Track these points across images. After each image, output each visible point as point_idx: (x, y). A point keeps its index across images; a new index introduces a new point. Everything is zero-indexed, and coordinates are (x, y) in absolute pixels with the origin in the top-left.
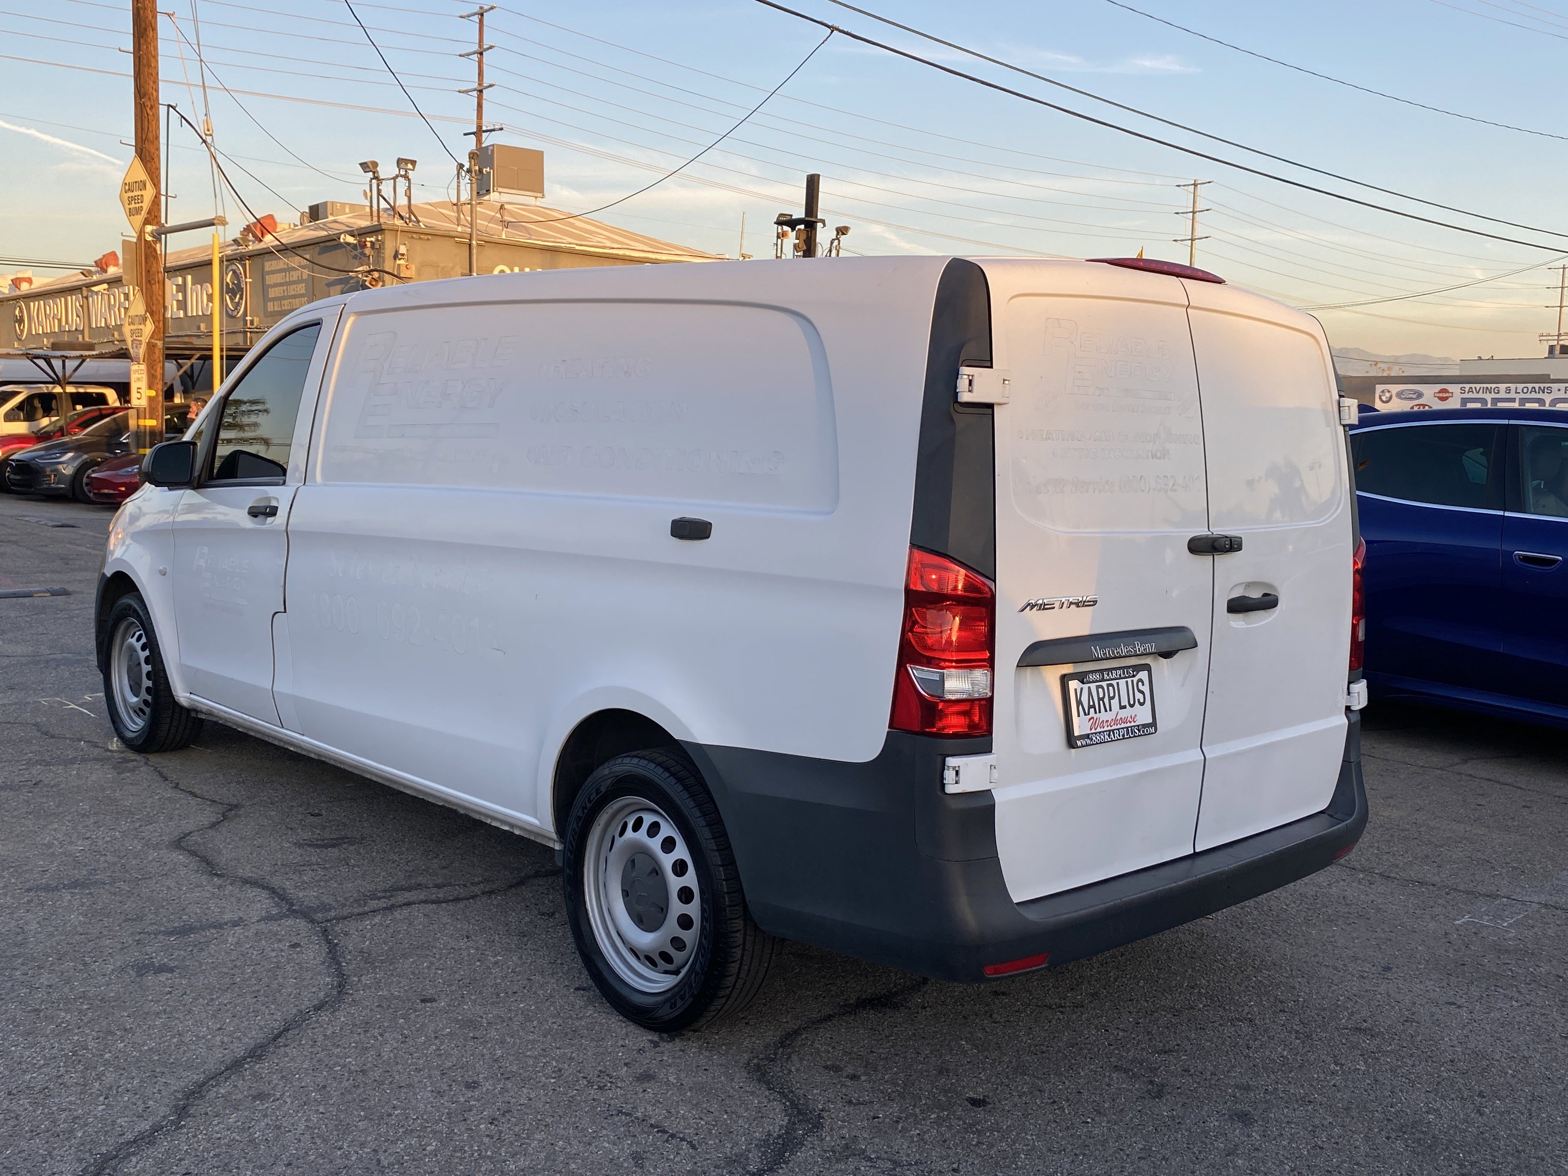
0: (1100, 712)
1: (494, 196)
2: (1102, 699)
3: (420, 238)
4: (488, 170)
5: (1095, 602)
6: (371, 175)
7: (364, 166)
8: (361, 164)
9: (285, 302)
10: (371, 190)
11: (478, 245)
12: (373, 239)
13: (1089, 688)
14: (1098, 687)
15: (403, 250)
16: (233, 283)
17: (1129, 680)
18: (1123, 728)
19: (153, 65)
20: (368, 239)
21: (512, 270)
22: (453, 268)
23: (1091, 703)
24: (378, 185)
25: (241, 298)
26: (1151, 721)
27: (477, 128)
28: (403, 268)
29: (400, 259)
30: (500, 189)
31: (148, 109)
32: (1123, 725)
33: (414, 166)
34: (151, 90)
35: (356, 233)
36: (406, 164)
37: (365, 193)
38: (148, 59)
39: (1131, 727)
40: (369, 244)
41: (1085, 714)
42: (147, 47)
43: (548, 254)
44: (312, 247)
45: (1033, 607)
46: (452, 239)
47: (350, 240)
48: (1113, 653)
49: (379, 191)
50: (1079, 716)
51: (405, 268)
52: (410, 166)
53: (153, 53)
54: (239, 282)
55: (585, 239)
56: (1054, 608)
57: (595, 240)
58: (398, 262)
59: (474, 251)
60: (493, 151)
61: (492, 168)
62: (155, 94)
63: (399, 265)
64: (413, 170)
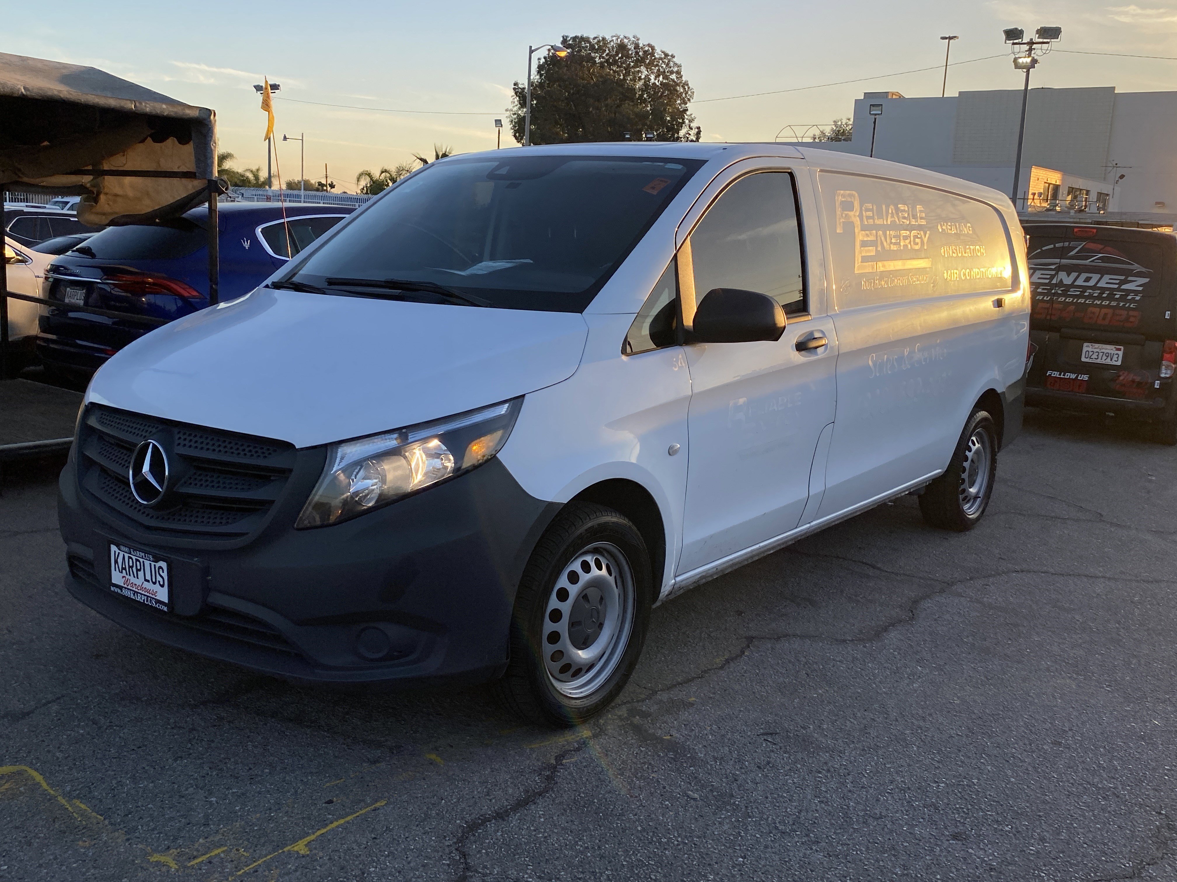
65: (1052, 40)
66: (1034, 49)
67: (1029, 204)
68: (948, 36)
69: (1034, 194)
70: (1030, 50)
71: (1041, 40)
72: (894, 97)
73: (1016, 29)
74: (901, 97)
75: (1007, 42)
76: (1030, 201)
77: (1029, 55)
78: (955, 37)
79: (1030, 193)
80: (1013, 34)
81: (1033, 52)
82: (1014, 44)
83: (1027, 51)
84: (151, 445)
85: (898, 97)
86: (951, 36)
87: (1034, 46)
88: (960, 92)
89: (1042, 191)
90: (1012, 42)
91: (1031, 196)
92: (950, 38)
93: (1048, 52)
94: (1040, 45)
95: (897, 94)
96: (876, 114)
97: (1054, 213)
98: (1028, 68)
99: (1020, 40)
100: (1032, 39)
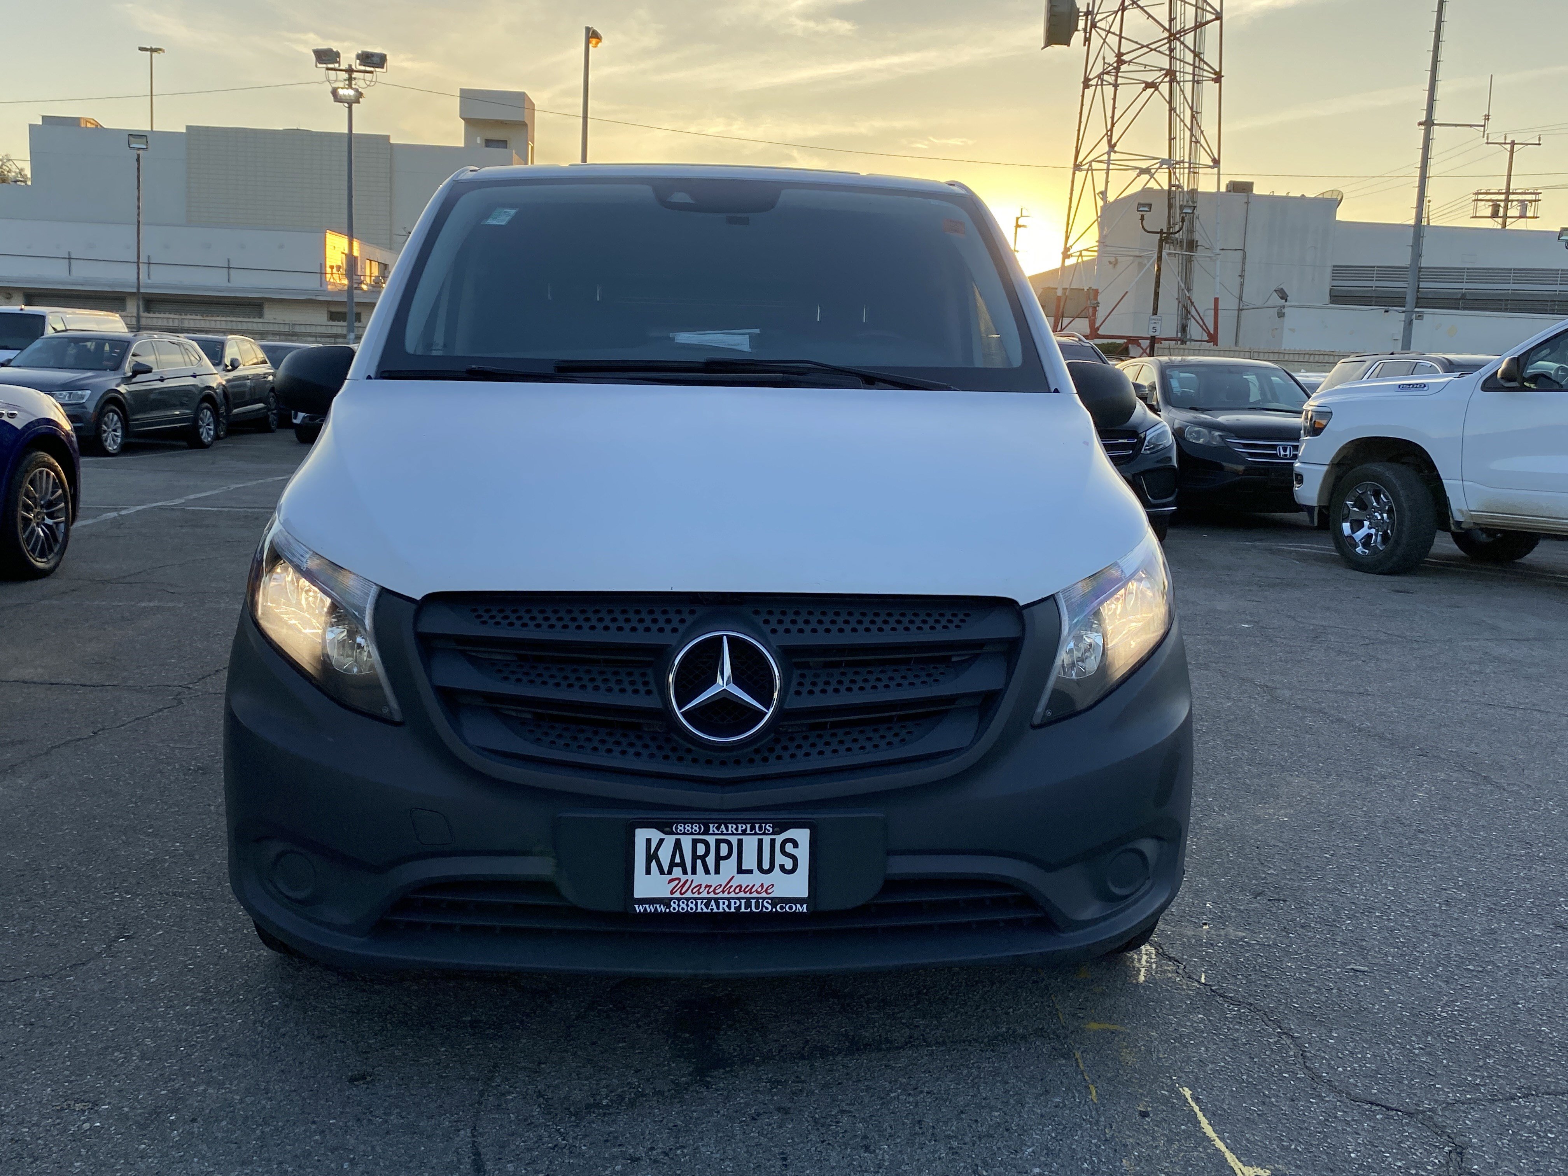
65: (377, 69)
66: (355, 79)
67: (328, 280)
68: (149, 47)
69: (332, 267)
70: (350, 79)
71: (363, 68)
72: (89, 125)
73: (331, 50)
74: (97, 125)
75: (319, 65)
76: (328, 276)
77: (350, 86)
78: (160, 49)
79: (328, 266)
80: (326, 57)
81: (353, 82)
82: (328, 69)
83: (345, 80)
84: (725, 637)
85: (94, 126)
86: (154, 47)
87: (355, 75)
88: (188, 127)
89: (340, 264)
90: (325, 66)
91: (329, 270)
92: (152, 50)
93: (372, 84)
94: (362, 74)
95: (92, 121)
96: (139, 149)
97: (359, 292)
98: (350, 103)
99: (337, 65)
100: (350, 66)
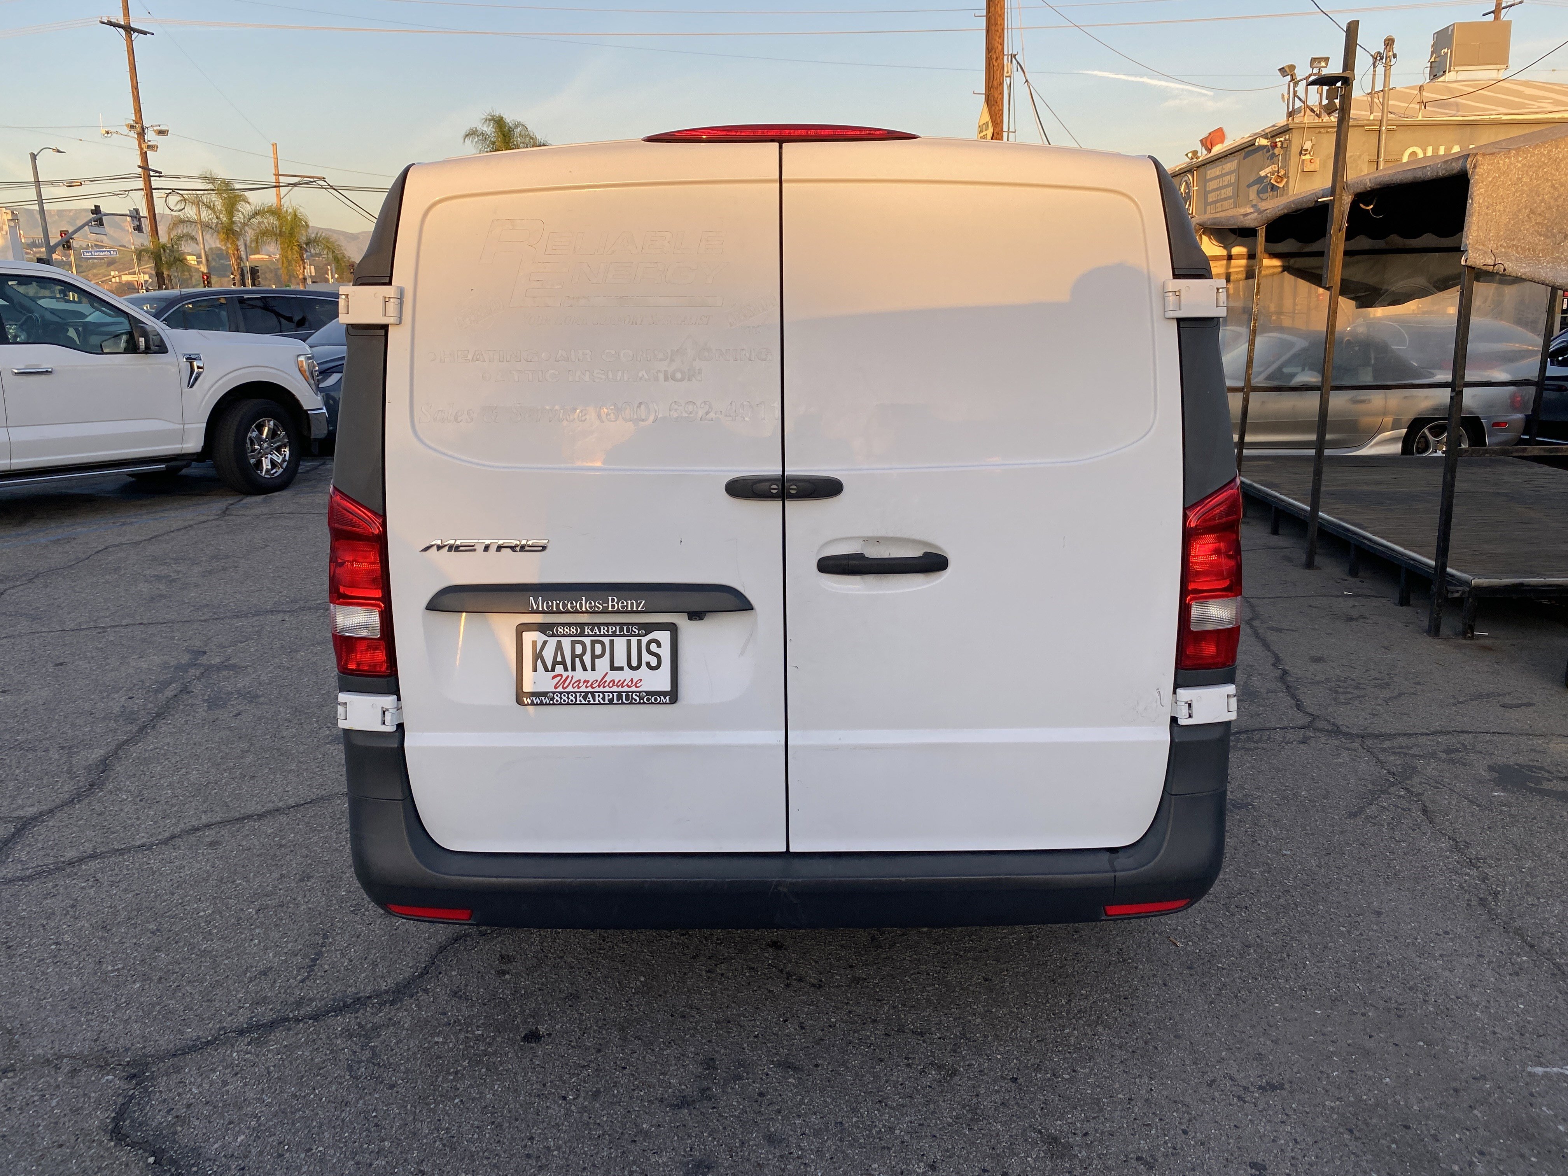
0: (574, 669)
1: (1450, 76)
2: (581, 657)
3: (1327, 132)
4: (1446, 50)
5: (544, 548)
6: (1289, 78)
7: (1282, 70)
8: (1280, 70)
9: (1218, 205)
10: (1289, 93)
11: (1388, 130)
12: (1282, 139)
13: (559, 642)
14: (573, 643)
15: (1308, 145)
16: (1185, 192)
17: (634, 640)
18: (612, 692)
19: (999, 23)
20: (1278, 140)
21: (1425, 152)
22: (1360, 156)
23: (559, 659)
24: (1295, 87)
25: (1190, 205)
26: (668, 688)
27: (1496, 6)
28: (1307, 163)
29: (1305, 154)
30: (1457, 68)
31: (994, 61)
32: (615, 689)
33: (1327, 64)
34: (996, 44)
35: (1269, 136)
36: (1319, 62)
37: (1283, 96)
38: (995, 18)
39: (627, 692)
40: (1279, 144)
41: (546, 670)
42: (995, 8)
43: (1468, 128)
44: (1238, 153)
45: (439, 548)
46: (1361, 128)
47: (1264, 142)
48: (565, 606)
49: (1295, 92)
50: (535, 670)
51: (1309, 163)
52: (1323, 64)
53: (999, 13)
54: (1189, 191)
55: (1523, 105)
56: (474, 550)
57: (1535, 106)
58: (1304, 157)
59: (1383, 137)
60: (1453, 30)
61: (1450, 48)
62: (1000, 47)
63: (1303, 161)
64: (1326, 67)
